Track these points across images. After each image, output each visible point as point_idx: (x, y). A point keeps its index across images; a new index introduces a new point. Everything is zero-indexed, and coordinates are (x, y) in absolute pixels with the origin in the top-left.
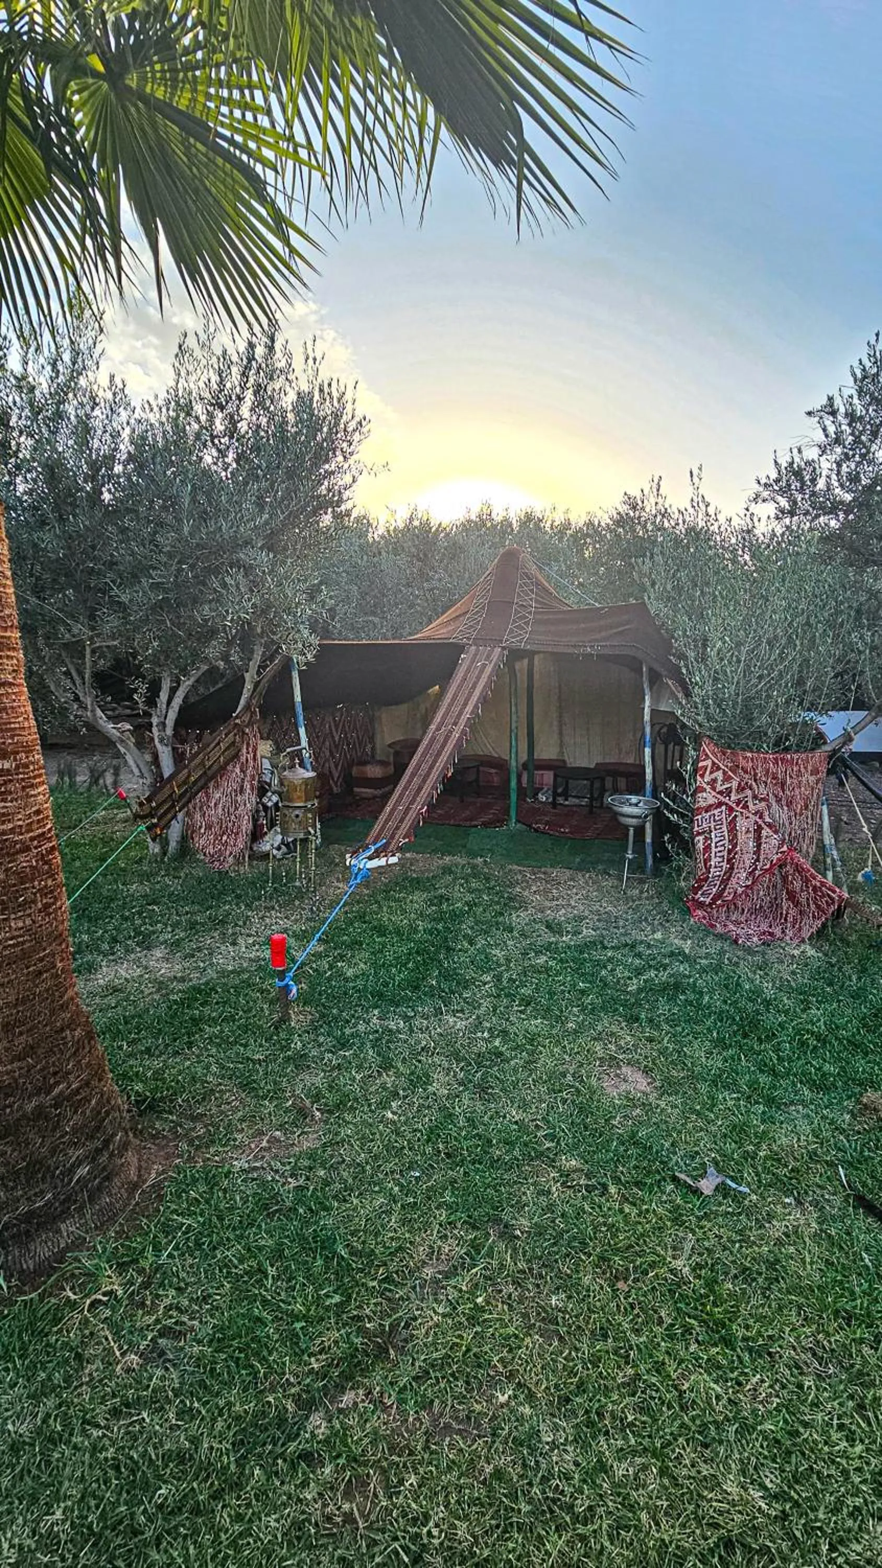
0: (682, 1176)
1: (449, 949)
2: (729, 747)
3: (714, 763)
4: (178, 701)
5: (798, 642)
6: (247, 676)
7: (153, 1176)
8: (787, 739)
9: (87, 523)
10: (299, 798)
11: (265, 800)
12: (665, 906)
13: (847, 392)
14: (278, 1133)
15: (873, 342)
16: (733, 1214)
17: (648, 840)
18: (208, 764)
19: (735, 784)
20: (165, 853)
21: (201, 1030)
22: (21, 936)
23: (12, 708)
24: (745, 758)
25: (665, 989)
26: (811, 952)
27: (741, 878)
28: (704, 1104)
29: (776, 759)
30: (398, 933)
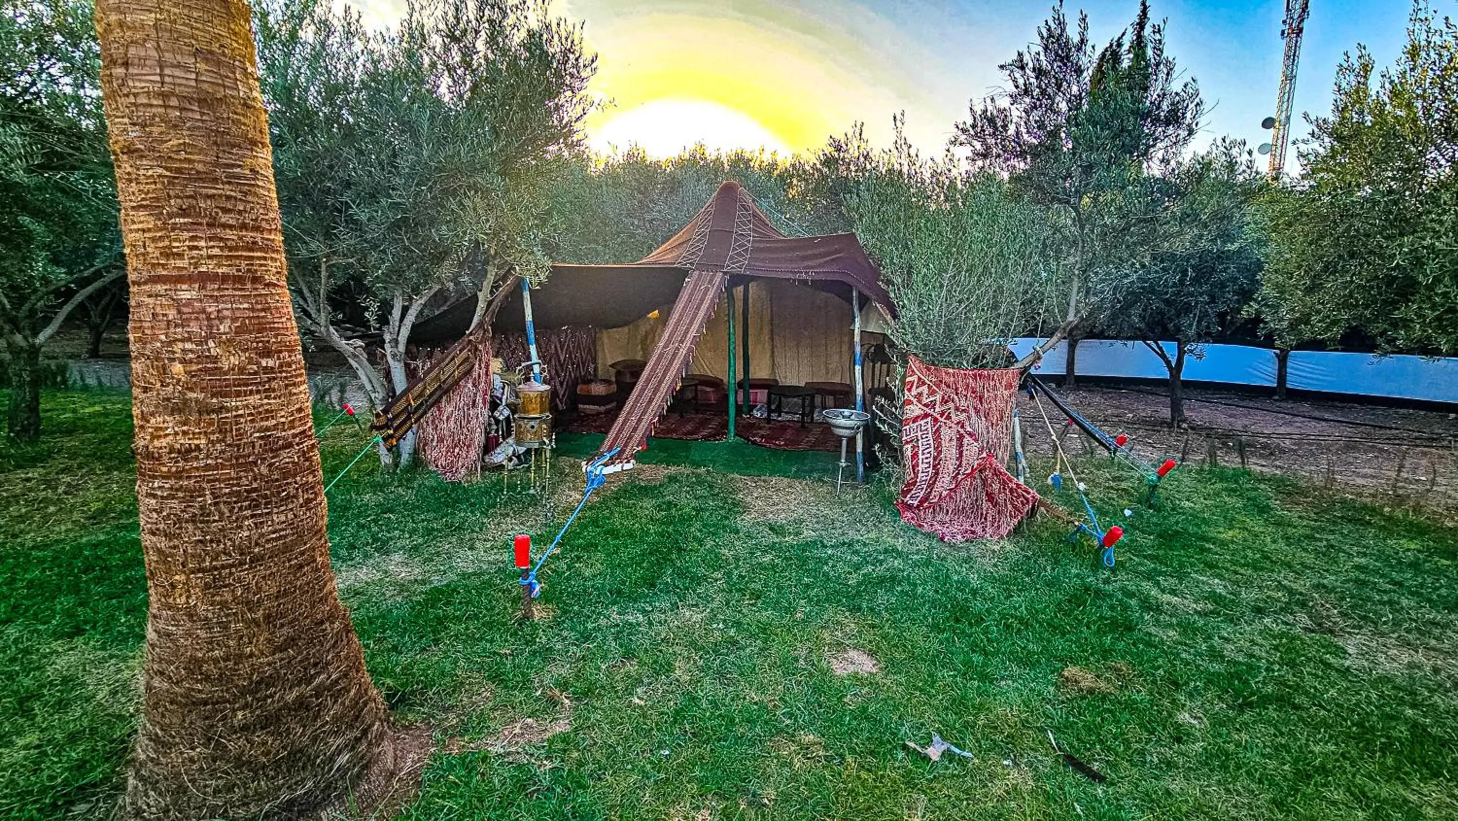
0: (912, 745)
1: (680, 550)
2: (933, 364)
3: (919, 379)
4: (410, 318)
5: (993, 270)
6: (481, 295)
7: (409, 763)
8: (983, 357)
9: (326, 144)
10: (534, 409)
11: (496, 414)
12: (877, 509)
13: (1035, 49)
14: (529, 720)
15: (1057, 7)
16: (958, 776)
17: (859, 449)
18: (443, 378)
19: (938, 397)
20: (397, 465)
21: (446, 628)
22: (283, 530)
23: (277, 308)
24: (947, 373)
25: (882, 582)
26: (1009, 547)
27: (944, 483)
28: (926, 682)
29: (975, 375)
30: (631, 535)
